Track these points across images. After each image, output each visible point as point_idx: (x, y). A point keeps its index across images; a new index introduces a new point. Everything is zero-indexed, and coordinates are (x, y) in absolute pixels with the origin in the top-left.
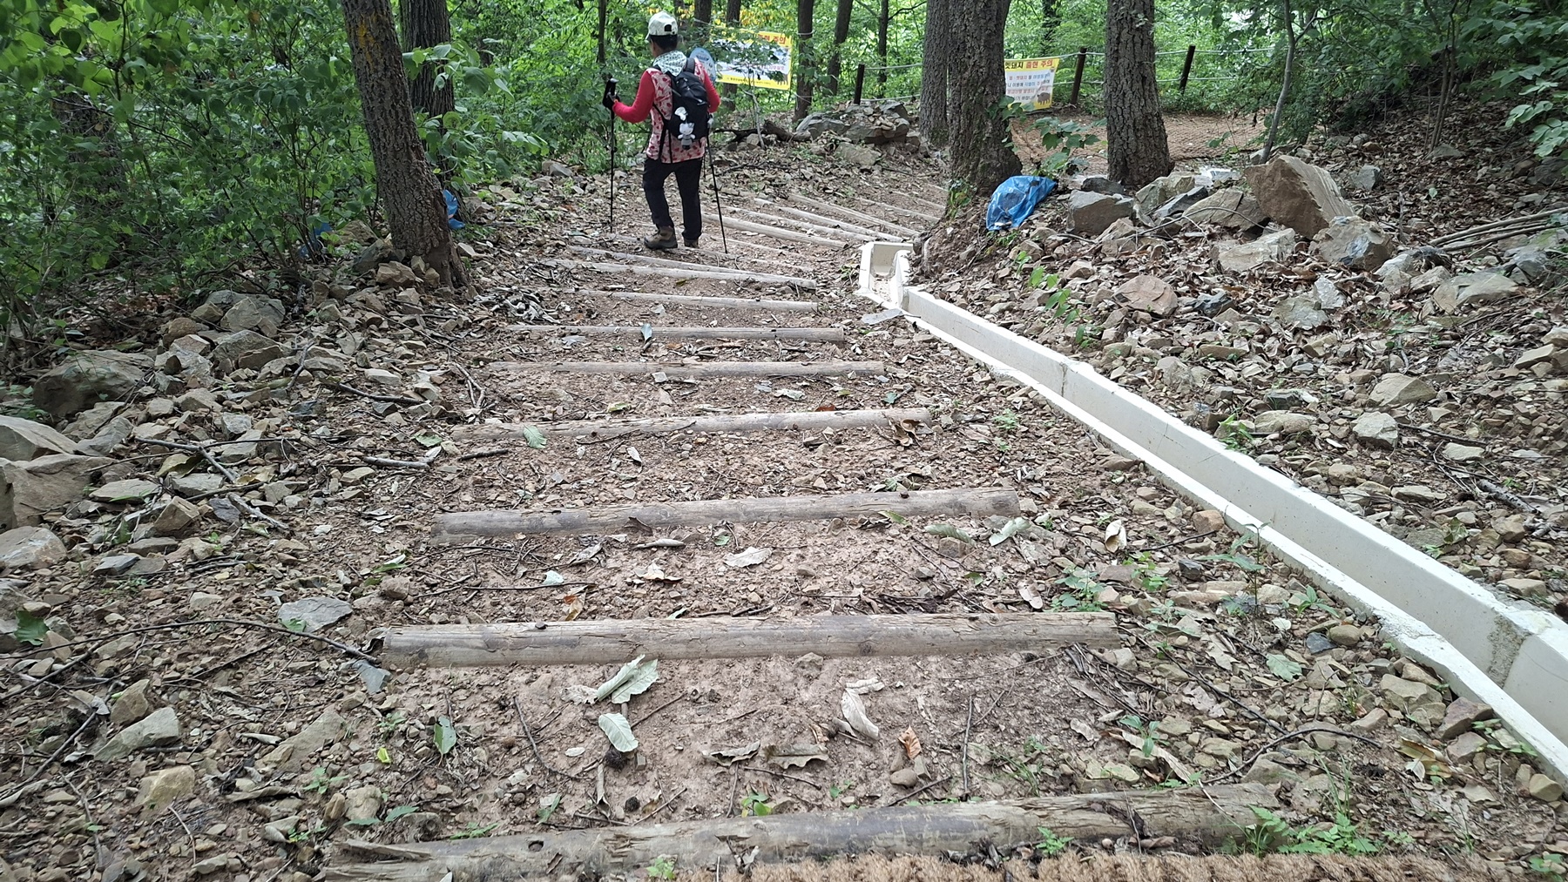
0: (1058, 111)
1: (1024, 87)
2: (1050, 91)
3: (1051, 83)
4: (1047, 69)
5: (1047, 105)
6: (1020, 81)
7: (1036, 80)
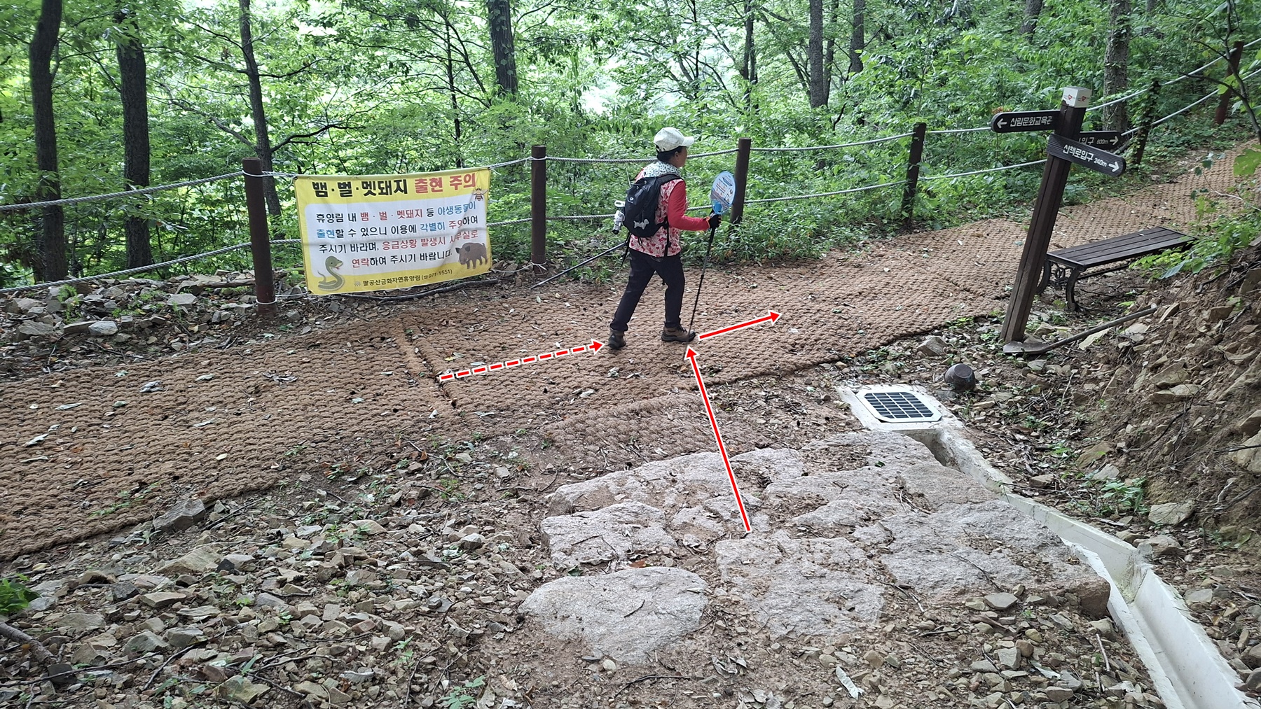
0: (509, 279)
1: (420, 233)
2: (483, 239)
3: (482, 222)
4: (465, 196)
5: (483, 268)
6: (407, 222)
7: (446, 219)
